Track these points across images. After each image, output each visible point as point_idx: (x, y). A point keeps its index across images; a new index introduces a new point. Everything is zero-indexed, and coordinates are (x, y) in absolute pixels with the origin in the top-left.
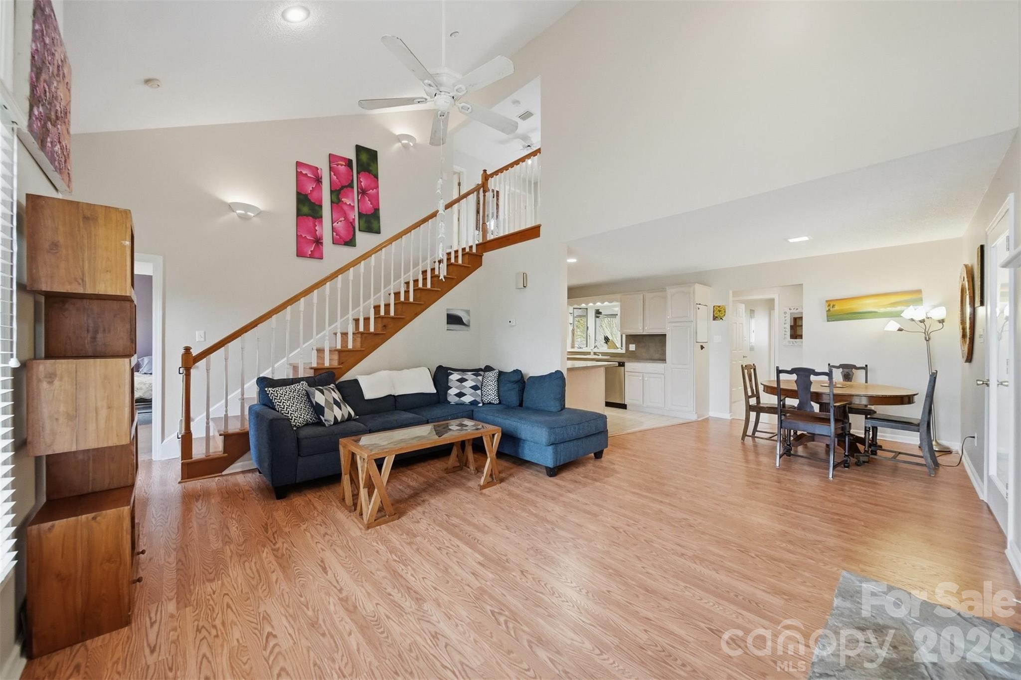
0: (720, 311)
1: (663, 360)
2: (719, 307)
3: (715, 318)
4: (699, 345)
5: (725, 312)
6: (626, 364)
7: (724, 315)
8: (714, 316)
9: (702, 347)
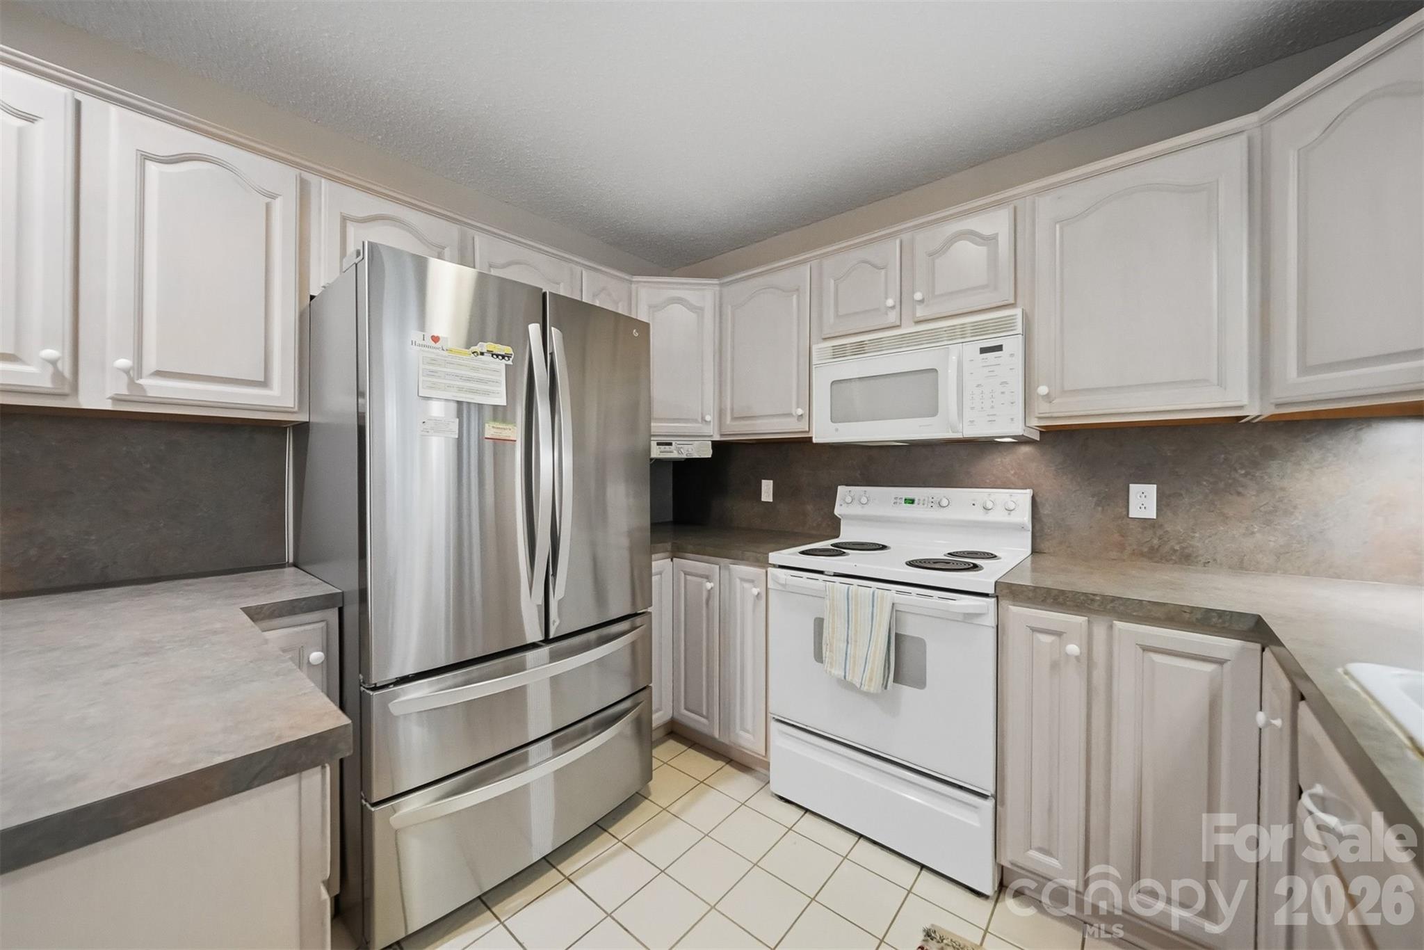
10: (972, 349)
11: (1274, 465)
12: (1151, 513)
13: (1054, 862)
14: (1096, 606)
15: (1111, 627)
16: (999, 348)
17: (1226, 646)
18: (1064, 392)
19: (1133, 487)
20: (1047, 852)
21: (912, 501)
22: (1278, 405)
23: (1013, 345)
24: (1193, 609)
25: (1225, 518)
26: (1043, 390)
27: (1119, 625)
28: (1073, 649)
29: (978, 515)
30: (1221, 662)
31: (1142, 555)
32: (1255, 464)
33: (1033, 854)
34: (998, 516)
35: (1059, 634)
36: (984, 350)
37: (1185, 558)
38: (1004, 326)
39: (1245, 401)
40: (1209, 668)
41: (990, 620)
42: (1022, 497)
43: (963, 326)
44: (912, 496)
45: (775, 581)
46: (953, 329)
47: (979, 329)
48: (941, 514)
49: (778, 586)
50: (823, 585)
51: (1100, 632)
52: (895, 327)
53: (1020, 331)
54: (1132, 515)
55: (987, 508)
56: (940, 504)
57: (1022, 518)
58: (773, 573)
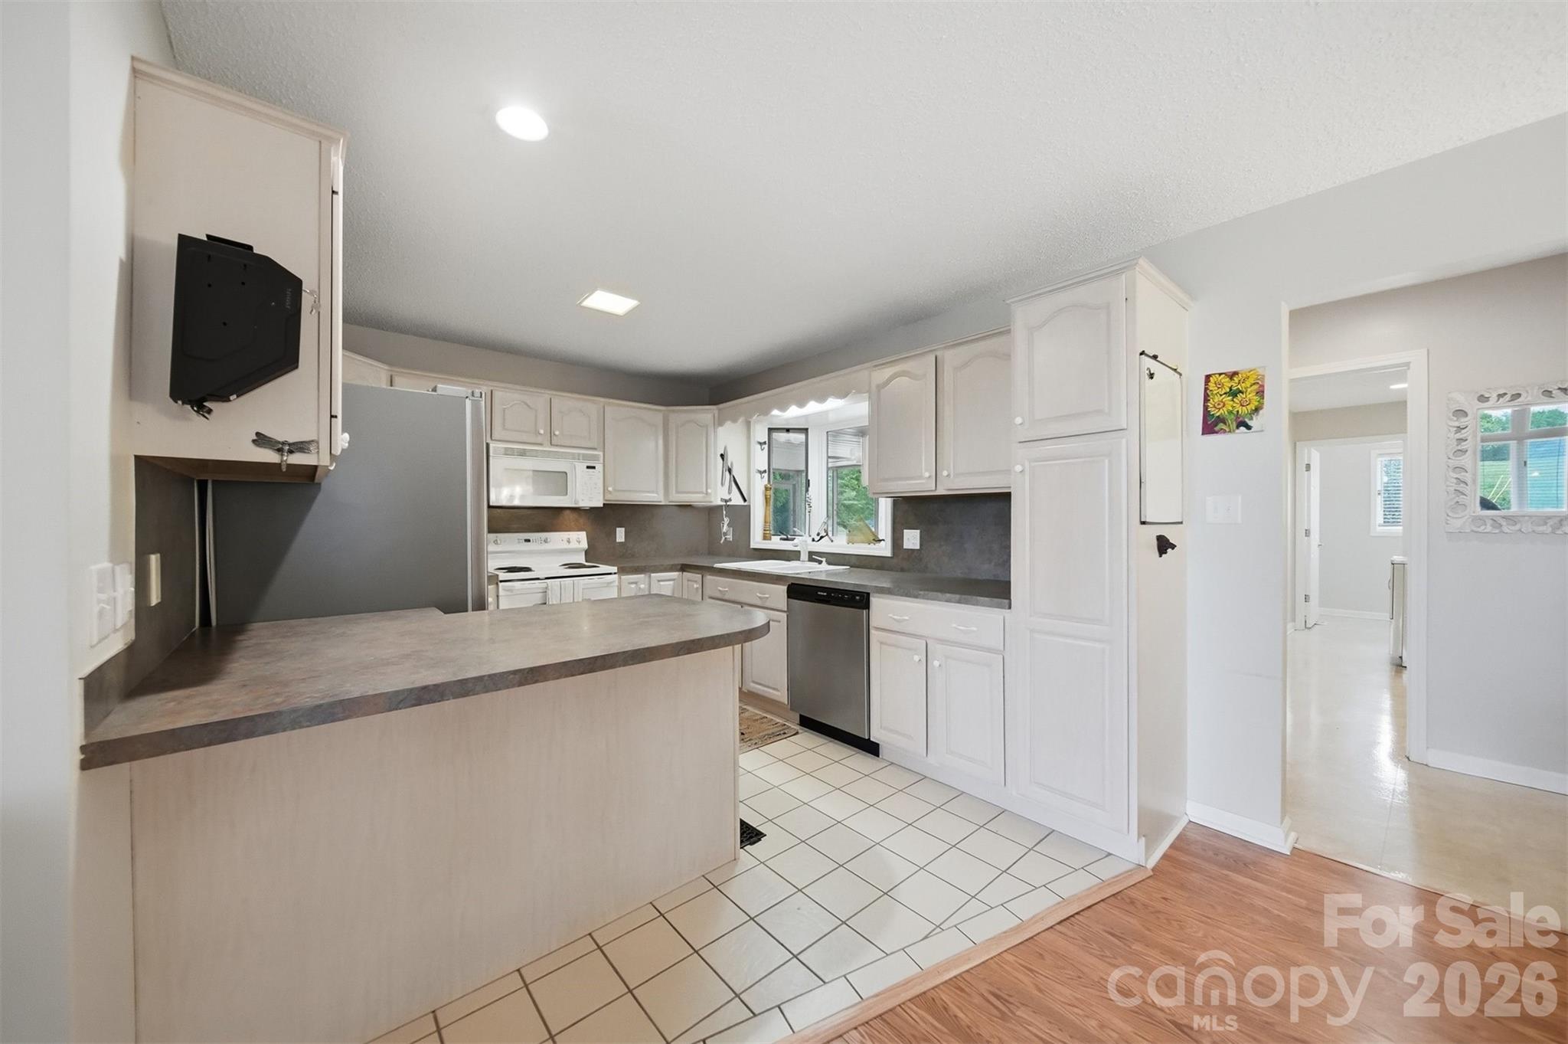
0: (1233, 393)
1: (998, 590)
2: (1232, 375)
3: (1211, 425)
4: (1151, 534)
5: (1260, 393)
6: (875, 601)
7: (1257, 410)
8: (1206, 413)
9: (1164, 545)
10: (583, 466)
12: (623, 540)
14: (646, 570)
15: (650, 576)
16: (594, 468)
17: (674, 575)
18: (617, 491)
19: (618, 529)
21: (529, 541)
23: (599, 467)
24: (669, 565)
26: (611, 488)
27: (652, 575)
28: (641, 585)
29: (566, 546)
30: (674, 580)
31: (621, 557)
35: (636, 583)
36: (588, 467)
38: (595, 458)
39: (662, 500)
40: (671, 583)
41: (617, 583)
42: (583, 535)
43: (579, 454)
44: (528, 538)
45: (504, 590)
46: (573, 454)
47: (585, 457)
48: (547, 547)
49: (509, 593)
50: (544, 585)
51: (647, 579)
52: (541, 444)
53: (602, 461)
54: (617, 541)
55: (569, 542)
56: (546, 541)
57: (585, 545)
58: (502, 586)
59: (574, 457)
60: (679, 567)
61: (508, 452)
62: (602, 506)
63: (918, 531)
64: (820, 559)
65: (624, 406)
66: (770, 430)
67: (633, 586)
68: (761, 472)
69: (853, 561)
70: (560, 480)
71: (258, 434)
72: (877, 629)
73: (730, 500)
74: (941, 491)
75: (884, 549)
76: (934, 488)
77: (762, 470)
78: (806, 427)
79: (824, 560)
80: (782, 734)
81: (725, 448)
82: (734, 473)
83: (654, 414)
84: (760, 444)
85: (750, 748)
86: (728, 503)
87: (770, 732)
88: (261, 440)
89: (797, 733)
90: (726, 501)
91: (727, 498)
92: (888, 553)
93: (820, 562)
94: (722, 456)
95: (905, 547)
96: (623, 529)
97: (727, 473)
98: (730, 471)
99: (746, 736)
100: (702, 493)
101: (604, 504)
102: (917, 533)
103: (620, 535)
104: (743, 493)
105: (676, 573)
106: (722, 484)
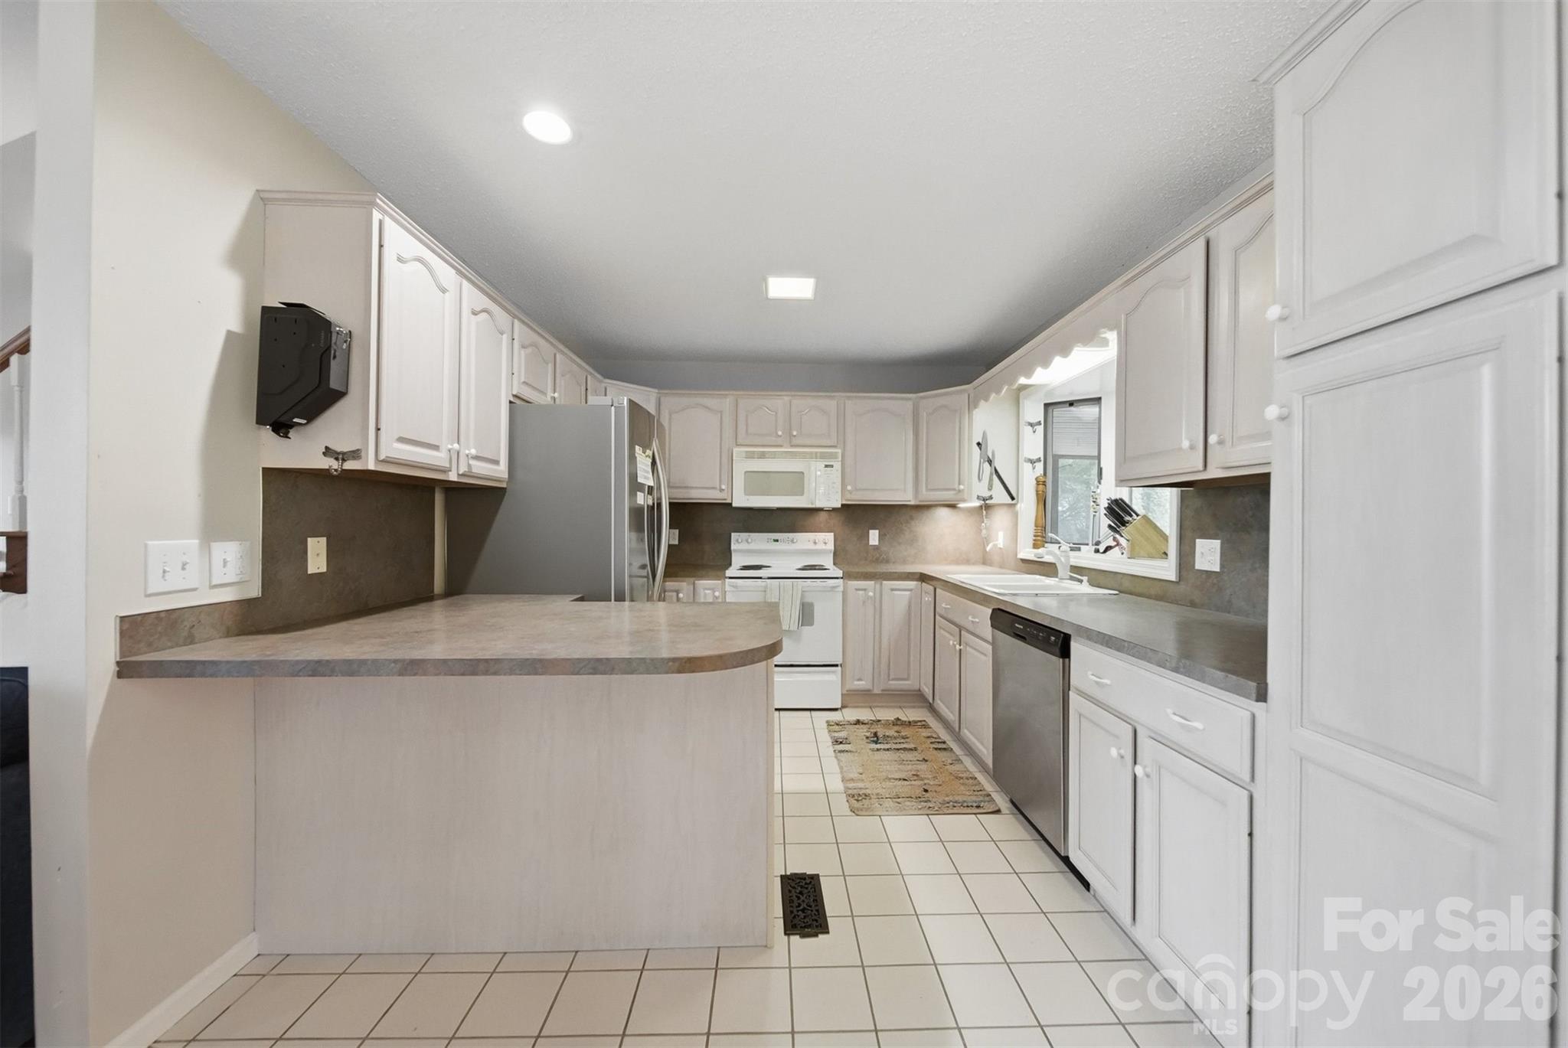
10: (821, 464)
11: (913, 523)
12: (877, 543)
13: (863, 682)
14: (877, 577)
15: (881, 584)
16: (832, 466)
17: (912, 584)
18: (857, 490)
19: (871, 531)
20: (860, 680)
21: (777, 541)
22: (920, 501)
23: (837, 465)
24: (905, 573)
25: (900, 544)
26: (849, 488)
27: (884, 582)
28: (871, 594)
29: (811, 546)
30: (911, 590)
31: (874, 562)
32: (907, 522)
33: (856, 683)
34: (820, 546)
35: (865, 590)
36: (826, 466)
37: (887, 561)
38: (833, 456)
39: (911, 499)
40: (908, 593)
41: (841, 589)
42: (830, 537)
43: (816, 453)
44: (776, 538)
45: (730, 586)
46: (811, 453)
47: (823, 456)
48: (793, 547)
49: (733, 589)
50: (763, 584)
51: (878, 586)
52: (781, 446)
53: (840, 459)
54: (871, 543)
55: (815, 543)
56: (792, 541)
57: (831, 546)
58: (729, 582)
59: (815, 456)
60: (917, 576)
61: (750, 456)
62: (840, 506)
63: (1218, 542)
64: (1079, 577)
65: (869, 398)
66: (1047, 406)
67: (861, 592)
68: (1032, 462)
69: (1127, 584)
70: (796, 483)
71: (327, 448)
72: (1081, 693)
73: (991, 498)
74: (1214, 473)
75: (1166, 570)
76: (1201, 467)
77: (1035, 457)
78: (1099, 396)
79: (1085, 579)
80: (979, 806)
81: (984, 434)
82: (997, 464)
83: (901, 404)
84: (1031, 425)
85: (920, 812)
86: (987, 502)
87: (960, 798)
88: (328, 452)
89: (998, 812)
90: (984, 500)
91: (986, 494)
92: (1171, 575)
93: (1081, 581)
94: (979, 444)
95: (1197, 567)
96: (877, 531)
97: (987, 464)
98: (990, 462)
99: (927, 795)
100: (954, 489)
101: (842, 505)
102: (1216, 544)
103: (874, 537)
104: (1010, 488)
105: (915, 583)
106: (980, 479)
